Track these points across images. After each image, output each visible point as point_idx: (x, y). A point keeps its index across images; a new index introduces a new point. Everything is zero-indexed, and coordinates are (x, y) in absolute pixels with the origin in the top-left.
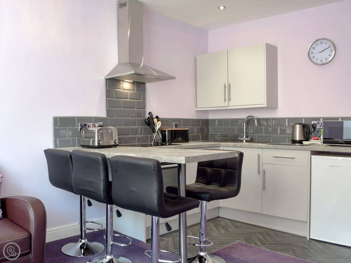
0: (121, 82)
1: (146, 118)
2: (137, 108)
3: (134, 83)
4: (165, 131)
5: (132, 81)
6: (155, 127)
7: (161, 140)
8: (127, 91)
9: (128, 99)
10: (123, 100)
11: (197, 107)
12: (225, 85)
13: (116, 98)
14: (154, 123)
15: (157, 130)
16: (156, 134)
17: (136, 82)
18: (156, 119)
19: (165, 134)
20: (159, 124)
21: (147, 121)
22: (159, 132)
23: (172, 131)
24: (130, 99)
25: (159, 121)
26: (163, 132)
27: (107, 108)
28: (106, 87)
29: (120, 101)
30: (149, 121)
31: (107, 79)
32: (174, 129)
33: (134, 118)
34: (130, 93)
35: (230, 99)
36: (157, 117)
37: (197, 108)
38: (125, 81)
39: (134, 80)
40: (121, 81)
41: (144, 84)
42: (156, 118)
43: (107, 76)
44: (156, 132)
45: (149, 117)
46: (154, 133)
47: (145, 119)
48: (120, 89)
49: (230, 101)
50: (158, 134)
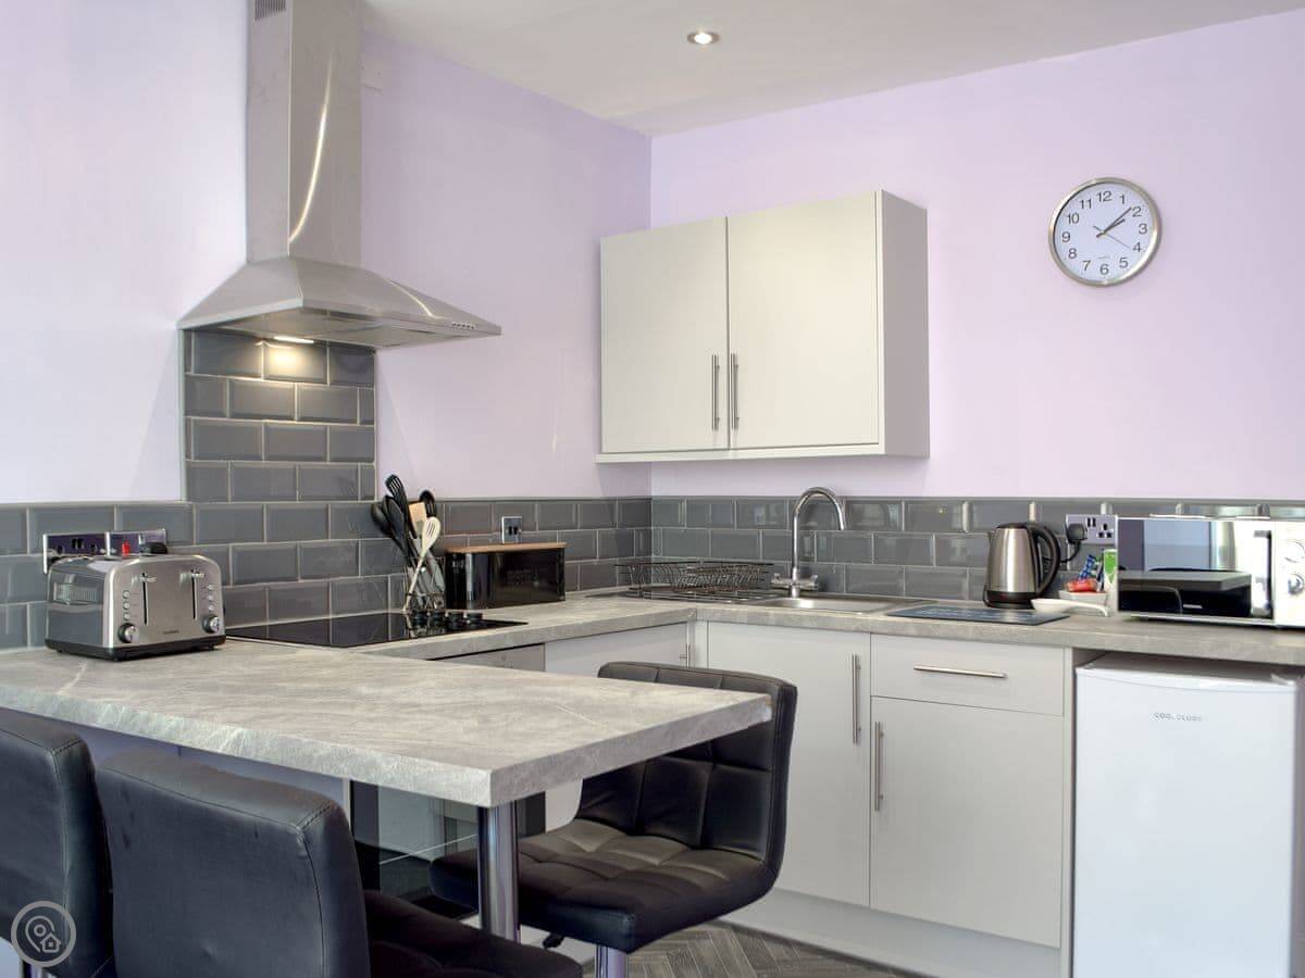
0: (260, 343)
1: (376, 500)
2: (333, 460)
3: (319, 348)
4: (462, 557)
5: (312, 342)
6: (416, 541)
7: (440, 599)
8: (288, 385)
9: (292, 419)
10: (266, 423)
11: (604, 451)
12: (715, 359)
13: (235, 416)
14: (408, 521)
15: (423, 555)
16: (420, 572)
17: (332, 344)
18: (422, 504)
19: (463, 571)
20: (432, 527)
21: (379, 513)
22: (433, 563)
23: (491, 555)
24: (302, 419)
25: (435, 516)
26: (449, 560)
27: (187, 463)
28: (186, 369)
29: (255, 431)
30: (389, 516)
31: (187, 331)
32: (505, 544)
33: (321, 504)
34: (303, 393)
35: (737, 419)
36: (426, 497)
37: (600, 452)
38: (277, 338)
39: (320, 337)
40: (259, 340)
41: (368, 353)
42: (421, 500)
43: (187, 318)
44: (420, 564)
45: (387, 497)
46: (411, 566)
47: (373, 505)
48: (256, 376)
49: (736, 427)
50: (429, 569)
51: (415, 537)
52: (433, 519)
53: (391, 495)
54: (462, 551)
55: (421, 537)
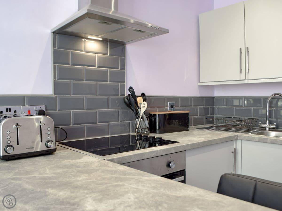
0: (83, 40)
1: (126, 96)
2: (110, 81)
3: (105, 42)
4: (155, 115)
5: (101, 39)
7: (147, 130)
8: (94, 55)
9: (95, 66)
10: (85, 68)
11: (200, 82)
13: (73, 64)
14: (136, 103)
15: (141, 115)
16: (140, 121)
17: (110, 40)
18: (142, 97)
19: (155, 121)
20: (145, 105)
21: (126, 100)
22: (145, 118)
23: (165, 115)
24: (99, 67)
25: (146, 101)
26: (150, 117)
27: (55, 81)
29: (82, 70)
30: (130, 101)
32: (169, 111)
33: (106, 97)
34: (99, 58)
36: (143, 95)
38: (89, 37)
39: (105, 38)
40: (83, 38)
41: (122, 44)
45: (129, 94)
46: (137, 118)
47: (124, 97)
48: (82, 51)
49: (248, 72)
50: (143, 120)
51: (139, 109)
52: (145, 103)
53: (130, 94)
54: (155, 113)
55: (141, 109)
